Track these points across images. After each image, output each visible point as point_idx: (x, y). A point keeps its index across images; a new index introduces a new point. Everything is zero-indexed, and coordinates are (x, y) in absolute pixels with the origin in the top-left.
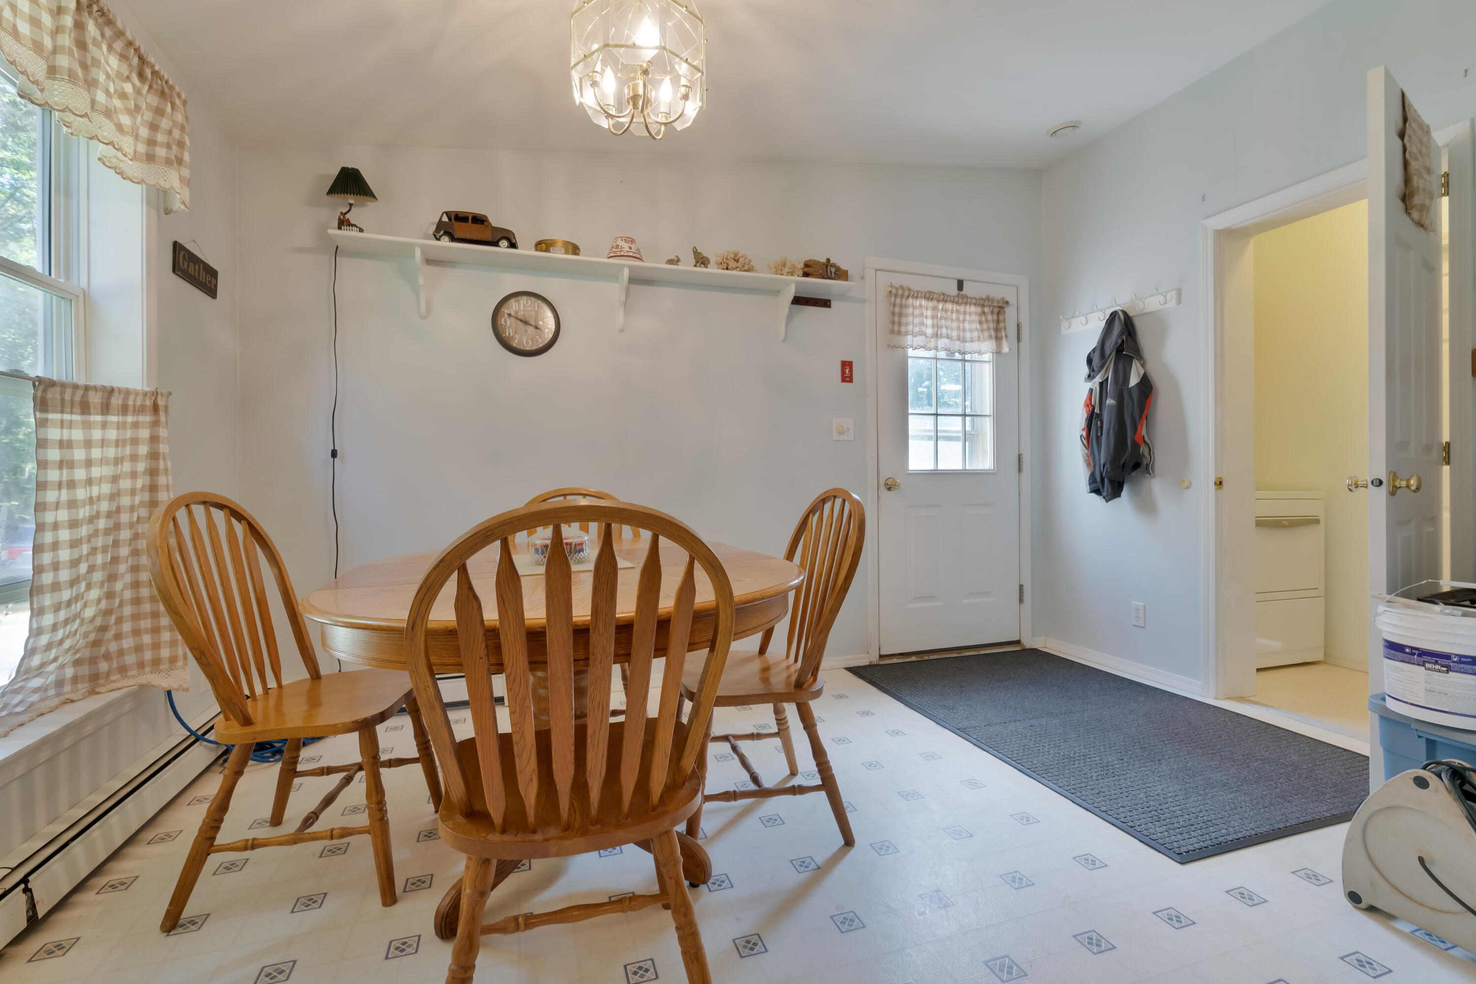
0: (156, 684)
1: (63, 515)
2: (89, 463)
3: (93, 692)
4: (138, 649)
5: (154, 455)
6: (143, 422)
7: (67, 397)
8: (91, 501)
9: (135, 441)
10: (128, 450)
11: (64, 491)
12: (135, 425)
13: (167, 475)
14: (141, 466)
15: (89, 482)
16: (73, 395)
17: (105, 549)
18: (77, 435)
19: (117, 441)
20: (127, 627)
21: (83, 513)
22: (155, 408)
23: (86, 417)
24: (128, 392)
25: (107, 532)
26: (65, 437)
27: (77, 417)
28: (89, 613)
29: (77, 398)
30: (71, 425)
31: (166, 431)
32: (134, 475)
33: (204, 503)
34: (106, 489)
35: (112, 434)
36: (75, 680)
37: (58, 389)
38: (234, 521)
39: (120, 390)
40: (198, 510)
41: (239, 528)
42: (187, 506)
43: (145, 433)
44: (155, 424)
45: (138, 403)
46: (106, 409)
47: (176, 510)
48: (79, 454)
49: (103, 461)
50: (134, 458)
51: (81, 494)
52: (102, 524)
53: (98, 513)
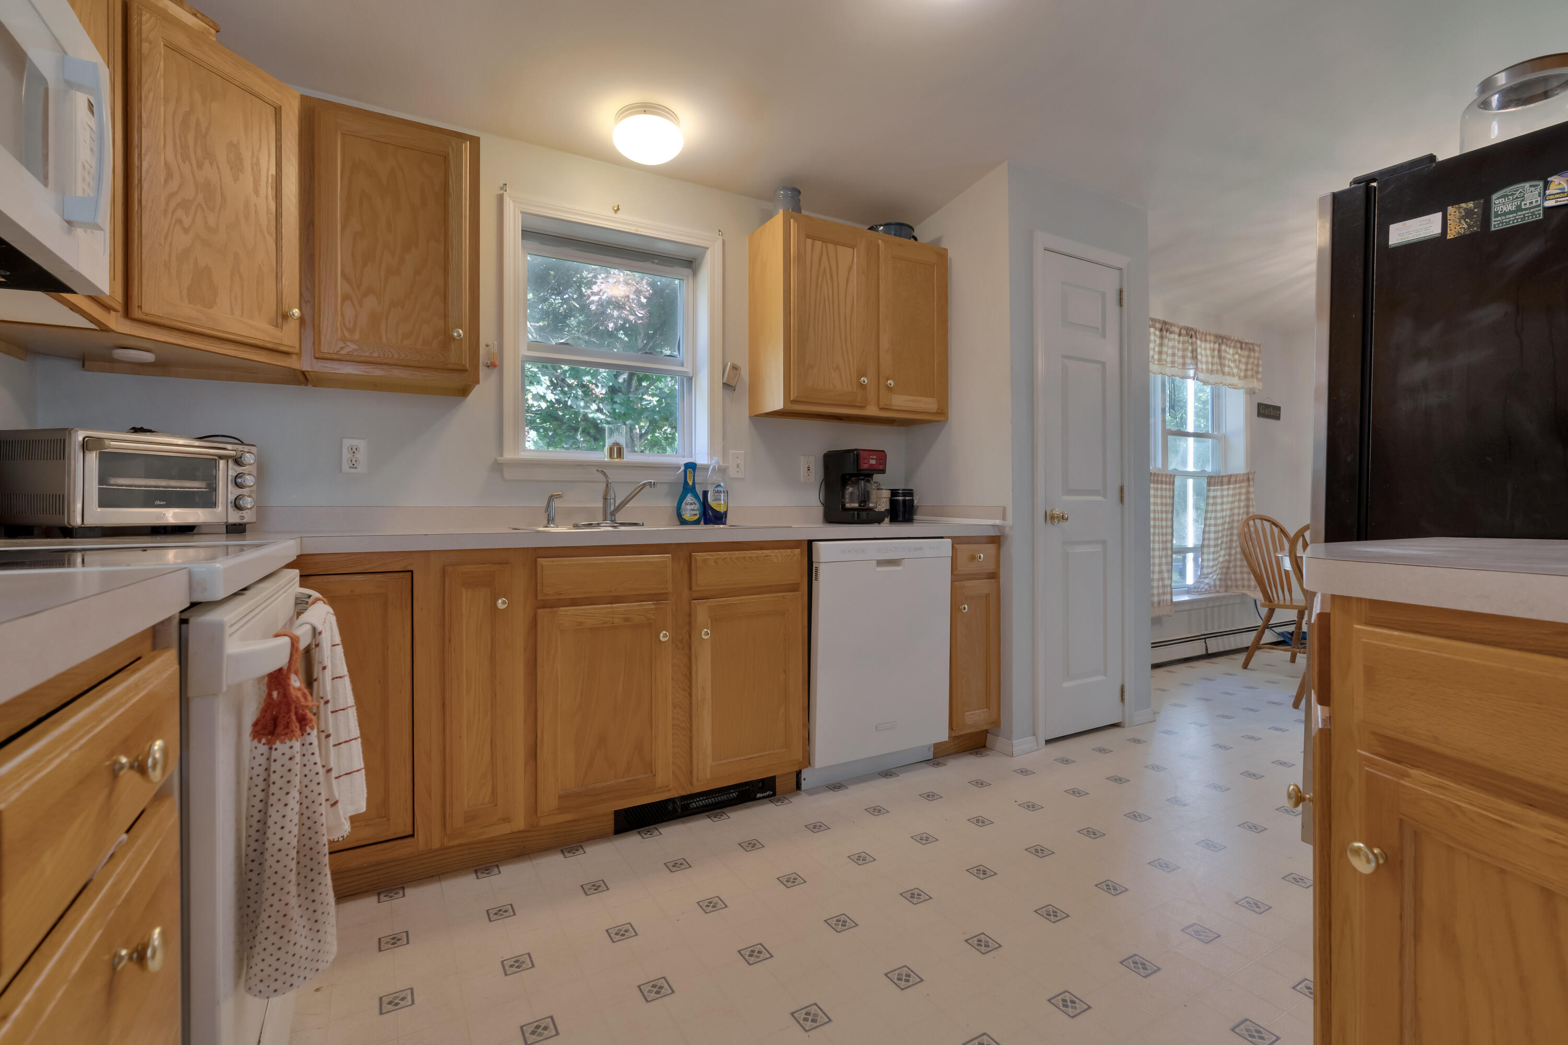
0: (1249, 594)
1: (1212, 522)
2: (1222, 504)
3: (1226, 591)
4: (1243, 579)
5: (1248, 499)
6: (1243, 486)
7: (1216, 481)
8: (1223, 517)
9: (1240, 494)
10: (1237, 497)
11: (1213, 513)
12: (1240, 487)
13: (1253, 508)
14: (1242, 504)
15: (1222, 510)
16: (1218, 479)
17: (1227, 536)
18: (1219, 493)
19: (1233, 495)
20: (1238, 570)
21: (1220, 521)
22: (1248, 480)
23: (1222, 487)
24: (1237, 475)
25: (1228, 529)
26: (1215, 495)
27: (1219, 487)
28: (1221, 559)
29: (1219, 481)
30: (1217, 490)
31: (1253, 488)
32: (1239, 508)
33: (1261, 519)
34: (1228, 513)
35: (1231, 492)
36: (1220, 586)
37: (1214, 479)
38: (1273, 526)
39: (1234, 475)
40: (1258, 522)
41: (1276, 530)
42: (1253, 520)
43: (1244, 491)
44: (1249, 486)
45: (1241, 479)
46: (1229, 483)
47: (1249, 521)
48: (1219, 501)
49: (1228, 503)
50: (1239, 501)
51: (1219, 515)
52: (1226, 526)
53: (1225, 522)
